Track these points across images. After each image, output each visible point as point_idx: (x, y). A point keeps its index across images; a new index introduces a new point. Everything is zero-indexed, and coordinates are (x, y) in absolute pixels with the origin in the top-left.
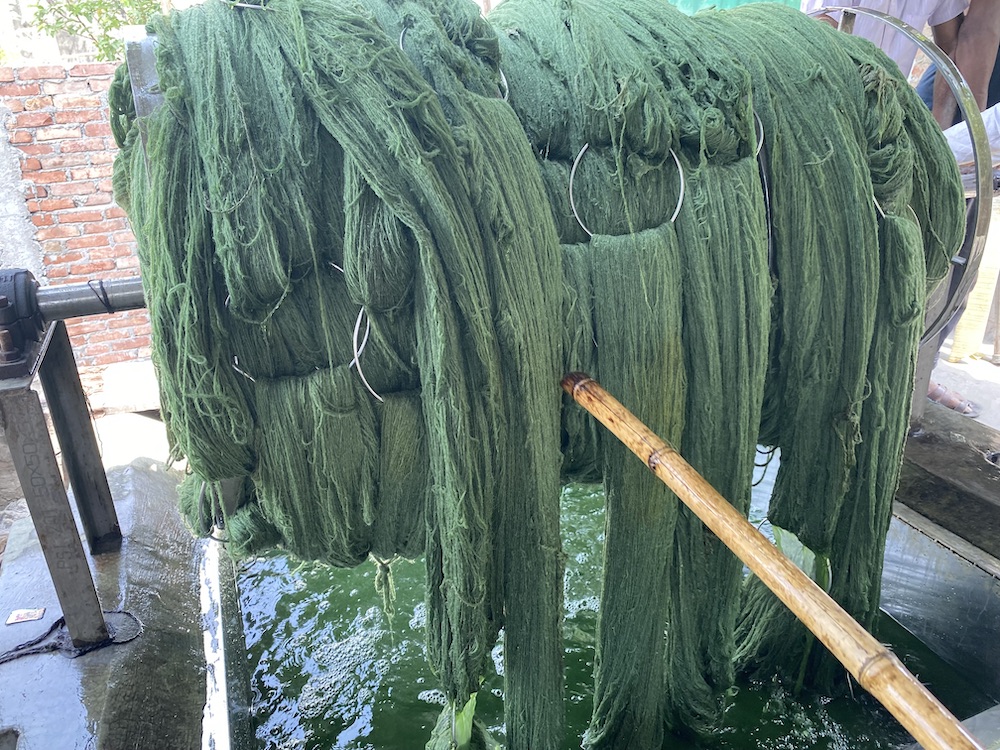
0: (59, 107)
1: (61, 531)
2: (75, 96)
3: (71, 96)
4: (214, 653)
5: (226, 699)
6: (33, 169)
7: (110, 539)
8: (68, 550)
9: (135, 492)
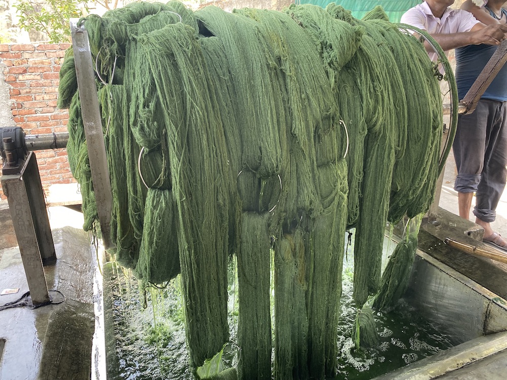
0: (30, 65)
1: (30, 248)
2: (39, 59)
3: (36, 59)
4: (99, 312)
5: (104, 331)
6: (16, 94)
7: (50, 260)
8: (33, 257)
9: (63, 240)
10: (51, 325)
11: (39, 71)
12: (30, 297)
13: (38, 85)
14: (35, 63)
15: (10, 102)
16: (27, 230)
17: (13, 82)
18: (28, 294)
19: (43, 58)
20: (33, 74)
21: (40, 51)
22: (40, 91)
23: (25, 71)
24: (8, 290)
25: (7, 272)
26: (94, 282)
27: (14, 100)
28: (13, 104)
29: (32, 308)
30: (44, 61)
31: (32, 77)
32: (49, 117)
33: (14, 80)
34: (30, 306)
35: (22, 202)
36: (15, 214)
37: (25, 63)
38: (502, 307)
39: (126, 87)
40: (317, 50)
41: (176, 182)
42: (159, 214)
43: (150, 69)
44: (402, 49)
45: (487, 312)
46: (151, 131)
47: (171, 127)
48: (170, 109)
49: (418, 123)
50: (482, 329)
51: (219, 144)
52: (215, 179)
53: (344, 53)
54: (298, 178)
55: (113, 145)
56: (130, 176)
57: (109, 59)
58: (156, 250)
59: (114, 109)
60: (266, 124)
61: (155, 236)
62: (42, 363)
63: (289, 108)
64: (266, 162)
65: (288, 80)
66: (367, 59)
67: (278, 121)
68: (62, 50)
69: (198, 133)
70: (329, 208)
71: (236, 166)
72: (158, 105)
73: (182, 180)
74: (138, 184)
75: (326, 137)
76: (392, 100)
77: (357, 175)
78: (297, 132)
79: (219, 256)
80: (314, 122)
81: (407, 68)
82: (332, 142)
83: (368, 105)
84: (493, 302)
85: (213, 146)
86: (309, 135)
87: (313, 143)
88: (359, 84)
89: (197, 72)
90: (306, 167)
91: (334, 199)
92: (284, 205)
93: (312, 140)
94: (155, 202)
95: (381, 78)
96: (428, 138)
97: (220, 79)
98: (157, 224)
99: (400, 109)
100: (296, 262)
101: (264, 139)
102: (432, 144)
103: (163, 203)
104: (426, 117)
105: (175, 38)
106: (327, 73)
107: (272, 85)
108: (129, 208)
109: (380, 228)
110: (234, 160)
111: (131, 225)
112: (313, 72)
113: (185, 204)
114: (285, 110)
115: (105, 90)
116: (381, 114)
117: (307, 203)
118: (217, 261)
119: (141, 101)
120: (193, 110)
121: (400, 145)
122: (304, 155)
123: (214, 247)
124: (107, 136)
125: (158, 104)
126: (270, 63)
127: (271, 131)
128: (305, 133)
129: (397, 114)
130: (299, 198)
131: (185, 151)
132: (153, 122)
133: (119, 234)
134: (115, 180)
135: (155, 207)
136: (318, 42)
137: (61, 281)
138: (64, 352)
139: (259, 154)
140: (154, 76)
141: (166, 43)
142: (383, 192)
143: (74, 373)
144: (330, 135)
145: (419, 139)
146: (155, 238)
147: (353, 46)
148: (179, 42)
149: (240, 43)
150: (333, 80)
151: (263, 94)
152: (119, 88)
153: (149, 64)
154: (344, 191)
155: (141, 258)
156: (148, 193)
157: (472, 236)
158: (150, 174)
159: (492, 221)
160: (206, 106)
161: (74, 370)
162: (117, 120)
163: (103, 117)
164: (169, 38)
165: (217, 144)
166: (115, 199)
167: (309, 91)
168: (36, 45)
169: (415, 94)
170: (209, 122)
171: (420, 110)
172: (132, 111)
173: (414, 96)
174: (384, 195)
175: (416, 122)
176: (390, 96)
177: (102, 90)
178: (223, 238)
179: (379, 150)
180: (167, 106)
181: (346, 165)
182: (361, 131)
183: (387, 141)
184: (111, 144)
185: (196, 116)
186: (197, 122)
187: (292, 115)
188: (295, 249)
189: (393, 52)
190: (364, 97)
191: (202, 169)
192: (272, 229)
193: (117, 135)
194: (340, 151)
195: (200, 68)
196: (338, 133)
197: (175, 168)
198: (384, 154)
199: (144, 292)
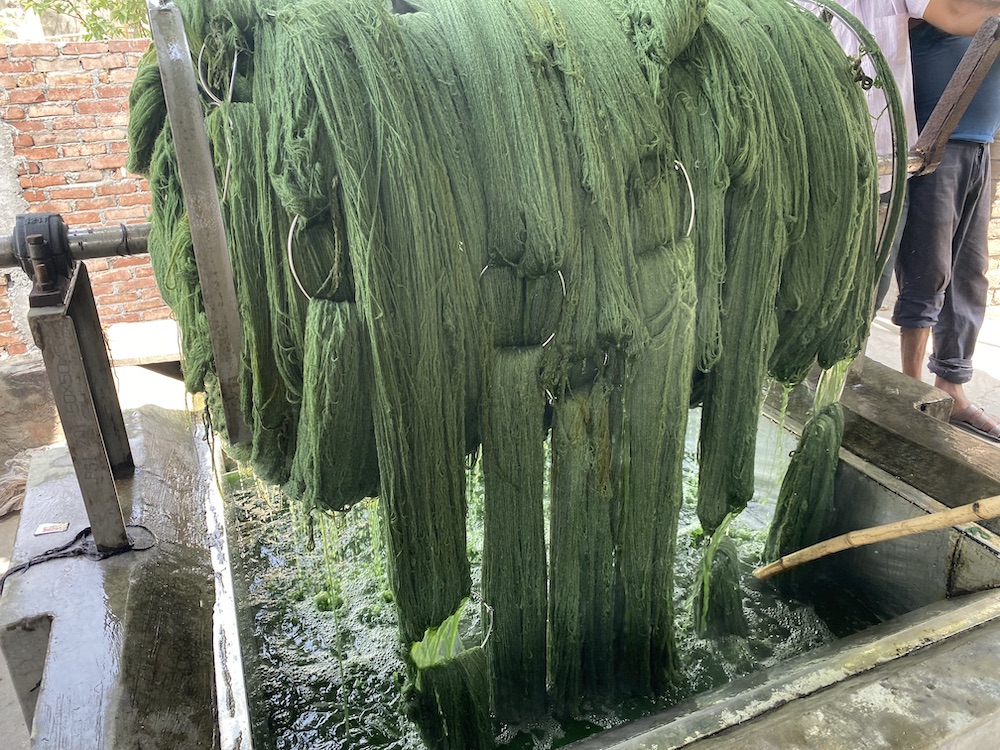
0: (50, 83)
1: (89, 445)
2: (67, 73)
3: (62, 74)
4: (221, 564)
5: (233, 599)
6: (25, 145)
7: (124, 468)
8: (95, 462)
9: (144, 431)
10: (136, 589)
11: (70, 97)
12: (91, 538)
13: (68, 125)
14: (61, 82)
15: (15, 161)
16: (81, 413)
17: (18, 121)
18: (86, 532)
19: (77, 71)
20: (58, 103)
21: (68, 57)
22: (72, 138)
23: (41, 98)
24: (48, 525)
25: (41, 492)
26: (207, 509)
27: (23, 157)
28: (22, 165)
29: (97, 558)
30: (79, 76)
31: (55, 109)
32: (94, 191)
33: (19, 116)
34: (93, 555)
35: (70, 358)
36: (58, 383)
37: (41, 81)
38: (983, 544)
39: (258, 104)
40: (622, 29)
41: (364, 283)
42: (333, 348)
43: (303, 66)
44: (789, 28)
45: (954, 554)
46: (309, 181)
47: (348, 173)
48: (345, 137)
49: (828, 168)
50: (945, 588)
51: (441, 208)
52: (436, 280)
53: (675, 31)
54: (598, 277)
55: (239, 215)
56: (273, 275)
57: (224, 56)
58: (330, 423)
59: (237, 146)
60: (532, 167)
61: (328, 392)
62: (124, 657)
63: (575, 137)
64: (535, 244)
65: (570, 85)
66: (721, 43)
67: (554, 163)
68: (112, 53)
69: (399, 183)
70: (661, 335)
71: (477, 256)
72: (321, 131)
73: (376, 277)
74: (290, 290)
75: (650, 192)
76: (773, 124)
77: (714, 271)
78: (592, 182)
79: (449, 430)
80: (625, 162)
81: (801, 64)
82: (662, 204)
83: (728, 129)
84: (967, 535)
85: (431, 211)
86: (616, 191)
87: (625, 205)
88: (709, 89)
89: (393, 70)
90: (613, 252)
91: (670, 317)
92: (569, 330)
93: (623, 198)
94: (324, 324)
95: (750, 79)
96: (850, 197)
97: (437, 84)
98: (330, 367)
99: (792, 140)
100: (592, 443)
101: (530, 197)
102: (859, 209)
103: (341, 325)
104: (844, 155)
105: (348, 8)
106: (644, 70)
107: (540, 95)
108: (274, 341)
109: (753, 378)
110: (473, 241)
111: (279, 377)
112: (618, 70)
113: (382, 326)
114: (567, 141)
115: (219, 114)
116: (755, 146)
117: (617, 324)
118: (446, 439)
119: (289, 124)
120: (388, 140)
121: (796, 213)
122: (609, 230)
123: (440, 412)
124: (226, 201)
125: (321, 128)
126: (533, 53)
127: (541, 182)
128: (609, 185)
129: (787, 151)
130: (601, 315)
131: (377, 219)
132: (313, 163)
133: (256, 399)
134: (244, 283)
135: (324, 334)
136: (624, 15)
137: (145, 507)
138: (164, 638)
139: (521, 228)
140: (312, 78)
141: (331, 17)
142: (760, 306)
143: (184, 675)
144: (658, 190)
145: (833, 200)
146: (327, 397)
147: (692, 16)
148: (357, 15)
149: (473, 19)
150: (656, 83)
151: (522, 110)
152: (245, 107)
153: (301, 58)
154: (690, 300)
155: (301, 446)
156: (310, 307)
157: (928, 413)
158: (312, 269)
159: (967, 380)
160: (413, 133)
161: (185, 670)
162: (243, 167)
163: (217, 165)
164: (337, 9)
165: (437, 208)
166: (246, 324)
167: (612, 104)
168: (61, 45)
169: (820, 112)
170: (420, 164)
171: (832, 143)
172: (272, 147)
173: (817, 116)
174: (761, 312)
175: (824, 168)
176: (770, 115)
177: (214, 115)
178: (455, 394)
179: (753, 222)
180: (340, 132)
181: (692, 250)
182: (718, 180)
183: (768, 204)
184: (233, 214)
185: (395, 151)
186: (396, 163)
187: (581, 150)
188: (591, 420)
189: (771, 35)
190: (720, 113)
191: (412, 256)
192: (546, 377)
193: (245, 195)
194: (679, 224)
195: (398, 62)
196: (674, 187)
197: (359, 255)
198: (763, 229)
199: (309, 518)
